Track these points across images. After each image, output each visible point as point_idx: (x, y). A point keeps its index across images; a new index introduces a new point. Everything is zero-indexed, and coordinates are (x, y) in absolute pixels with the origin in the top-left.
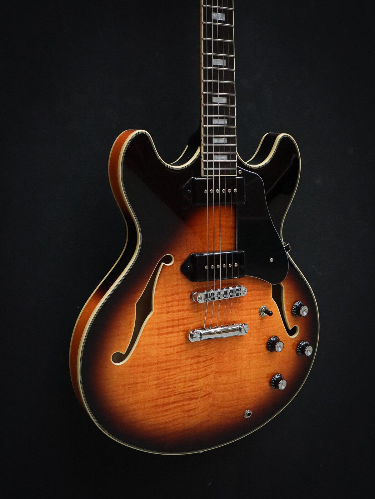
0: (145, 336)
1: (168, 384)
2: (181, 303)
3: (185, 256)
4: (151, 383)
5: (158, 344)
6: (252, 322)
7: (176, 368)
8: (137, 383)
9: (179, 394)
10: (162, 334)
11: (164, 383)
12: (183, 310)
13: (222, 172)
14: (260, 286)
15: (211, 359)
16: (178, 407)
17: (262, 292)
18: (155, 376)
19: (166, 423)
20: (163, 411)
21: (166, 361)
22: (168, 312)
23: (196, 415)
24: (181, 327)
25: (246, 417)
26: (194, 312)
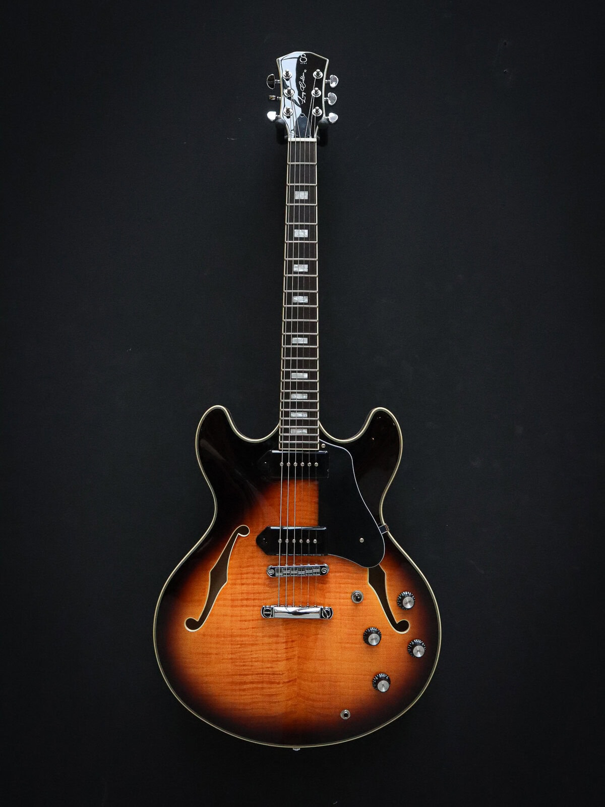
0: (218, 606)
1: (245, 661)
2: (257, 576)
3: (261, 528)
4: (226, 656)
5: (232, 616)
6: (343, 607)
7: (252, 645)
8: (210, 654)
9: (257, 674)
10: (236, 606)
11: (240, 659)
12: (259, 584)
13: (299, 445)
14: (351, 569)
15: (293, 641)
16: (257, 688)
17: (355, 575)
18: (230, 650)
19: (244, 704)
20: (240, 690)
21: (241, 636)
22: (243, 584)
23: (278, 702)
24: (257, 601)
25: (342, 715)
26: (270, 587)
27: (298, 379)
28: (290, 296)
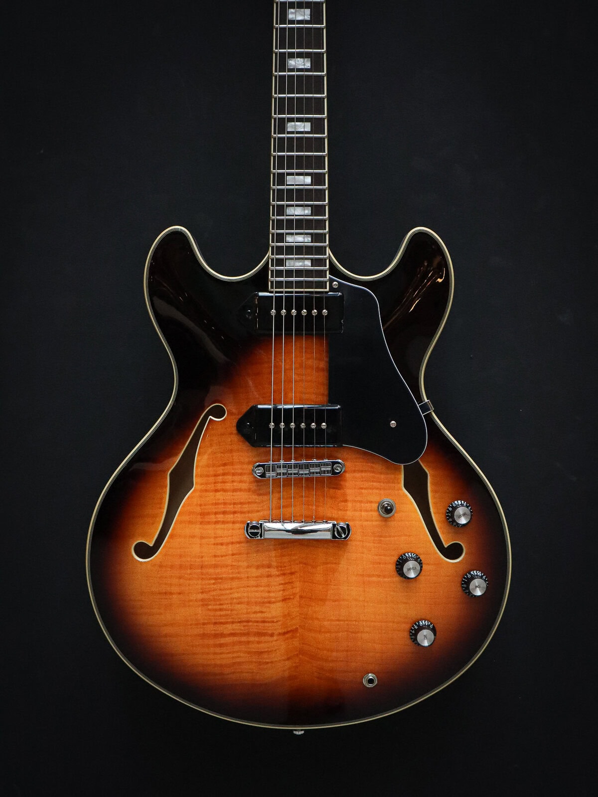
0: (181, 522)
1: (222, 602)
2: (237, 478)
3: (245, 409)
4: (193, 597)
5: (202, 538)
6: (366, 523)
7: (232, 579)
8: (171, 593)
9: (240, 622)
10: (209, 523)
11: (215, 600)
12: (241, 490)
13: (299, 284)
14: (378, 467)
15: (292, 573)
16: (240, 643)
17: (383, 476)
18: (200, 587)
19: (221, 666)
20: (215, 646)
21: (215, 566)
22: (216, 491)
23: (272, 662)
24: (238, 515)
25: (365, 682)
26: (259, 495)
27: (296, 185)
28: (283, 58)
